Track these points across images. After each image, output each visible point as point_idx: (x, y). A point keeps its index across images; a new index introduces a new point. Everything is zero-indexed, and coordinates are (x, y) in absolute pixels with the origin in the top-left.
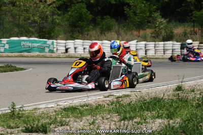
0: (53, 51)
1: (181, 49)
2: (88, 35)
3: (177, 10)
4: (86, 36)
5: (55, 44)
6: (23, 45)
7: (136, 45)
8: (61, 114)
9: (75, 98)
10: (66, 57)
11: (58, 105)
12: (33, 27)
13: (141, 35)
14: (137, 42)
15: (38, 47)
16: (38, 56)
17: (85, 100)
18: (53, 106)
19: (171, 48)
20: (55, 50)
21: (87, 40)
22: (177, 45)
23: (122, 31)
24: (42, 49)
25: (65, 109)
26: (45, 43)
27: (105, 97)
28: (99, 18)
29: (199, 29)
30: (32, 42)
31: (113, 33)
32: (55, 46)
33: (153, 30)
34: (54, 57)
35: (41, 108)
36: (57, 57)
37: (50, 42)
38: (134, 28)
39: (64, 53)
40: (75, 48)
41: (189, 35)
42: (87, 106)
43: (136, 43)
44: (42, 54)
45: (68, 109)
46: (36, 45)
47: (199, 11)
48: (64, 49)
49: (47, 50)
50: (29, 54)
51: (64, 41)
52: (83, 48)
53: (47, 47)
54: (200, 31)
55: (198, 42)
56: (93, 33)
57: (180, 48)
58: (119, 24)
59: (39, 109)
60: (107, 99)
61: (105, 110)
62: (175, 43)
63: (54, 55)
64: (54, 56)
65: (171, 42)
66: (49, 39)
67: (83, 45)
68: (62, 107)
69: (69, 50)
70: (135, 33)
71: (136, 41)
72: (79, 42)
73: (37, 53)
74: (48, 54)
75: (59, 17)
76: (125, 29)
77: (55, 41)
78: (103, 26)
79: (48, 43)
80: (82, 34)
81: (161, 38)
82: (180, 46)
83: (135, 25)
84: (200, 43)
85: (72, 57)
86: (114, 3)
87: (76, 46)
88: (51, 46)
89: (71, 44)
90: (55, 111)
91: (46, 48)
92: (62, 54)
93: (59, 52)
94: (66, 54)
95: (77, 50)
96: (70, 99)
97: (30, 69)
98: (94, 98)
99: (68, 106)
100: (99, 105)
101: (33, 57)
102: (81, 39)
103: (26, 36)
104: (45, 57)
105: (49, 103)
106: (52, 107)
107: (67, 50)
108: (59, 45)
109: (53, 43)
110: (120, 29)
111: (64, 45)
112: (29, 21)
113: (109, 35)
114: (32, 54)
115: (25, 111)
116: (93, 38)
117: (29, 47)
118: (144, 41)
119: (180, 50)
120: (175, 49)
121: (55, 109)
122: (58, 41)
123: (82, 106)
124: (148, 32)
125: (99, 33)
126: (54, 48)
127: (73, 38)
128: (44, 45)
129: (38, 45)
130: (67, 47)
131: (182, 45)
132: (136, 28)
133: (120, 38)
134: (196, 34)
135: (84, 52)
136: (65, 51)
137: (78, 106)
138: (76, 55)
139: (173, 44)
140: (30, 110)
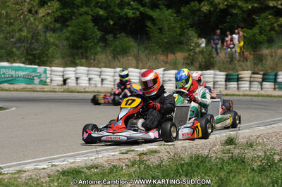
0: (46, 82)
1: (226, 81)
2: (94, 60)
3: (220, 27)
4: (92, 61)
5: (48, 72)
6: (4, 74)
7: (163, 74)
8: (58, 180)
9: (78, 155)
10: (63, 92)
11: (52, 166)
12: (18, 48)
13: (169, 60)
14: (164, 70)
15: (24, 77)
16: (24, 90)
17: (94, 158)
18: (45, 167)
19: (212, 80)
20: (48, 80)
21: (94, 67)
22: (221, 76)
23: (142, 56)
24: (30, 80)
25: (64, 173)
26: (35, 70)
27: (122, 153)
28: (110, 37)
29: (250, 54)
30: (16, 69)
31: (130, 58)
32: (48, 75)
33: (186, 55)
34: (48, 91)
35: (28, 171)
36: (51, 92)
37: (41, 69)
38: (160, 50)
39: (62, 85)
40: (77, 79)
41: (236, 62)
42: (97, 168)
43: (162, 72)
44: (29, 86)
45: (68, 172)
46: (21, 73)
47: (251, 29)
48: (62, 79)
49: (37, 81)
50: (12, 86)
51: (61, 69)
52: (87, 79)
53: (37, 76)
54: (252, 56)
55: (250, 72)
56: (102, 57)
57: (224, 80)
58: (139, 45)
59: (25, 171)
60: (125, 156)
61: (123, 175)
62: (218, 72)
63: (46, 88)
64: (46, 90)
65: (212, 72)
66: (39, 65)
67: (88, 75)
68: (59, 168)
69: (68, 81)
70: (162, 58)
71: (162, 69)
72: (82, 70)
73: (23, 85)
74: (39, 87)
75: (54, 35)
76: (146, 52)
77: (48, 68)
78: (116, 47)
79: (38, 71)
80: (87, 58)
81: (197, 65)
82: (225, 77)
83: (160, 47)
84: (253, 73)
85: (72, 92)
86: (132, 16)
87: (78, 76)
88: (43, 75)
89: (70, 72)
90: (49, 176)
91: (35, 78)
92: (58, 87)
93: (54, 83)
94: (64, 87)
95: (79, 81)
96: (70, 156)
97: (13, 109)
98: (106, 154)
99: (68, 167)
100: (114, 167)
101: (17, 90)
102: (86, 66)
103: (8, 61)
104: (34, 91)
105: (40, 161)
106: (44, 169)
107: (65, 81)
108: (55, 74)
109: (45, 71)
110: (140, 52)
111: (61, 74)
112: (12, 40)
113: (124, 60)
114: (15, 86)
115: (4, 174)
116: (102, 65)
117: (12, 77)
118: (174, 69)
119: (224, 83)
120: (217, 82)
121: (48, 171)
122: (53, 68)
123: (89, 168)
124: (180, 56)
125: (110, 58)
126: (47, 78)
127: (74, 64)
128: (34, 74)
129: (24, 73)
130: (66, 77)
131: (227, 75)
132: (163, 51)
133: (141, 64)
134: (247, 61)
135: (89, 84)
136: (62, 83)
137: (83, 168)
138: (78, 89)
139: (215, 75)
140: (12, 174)
